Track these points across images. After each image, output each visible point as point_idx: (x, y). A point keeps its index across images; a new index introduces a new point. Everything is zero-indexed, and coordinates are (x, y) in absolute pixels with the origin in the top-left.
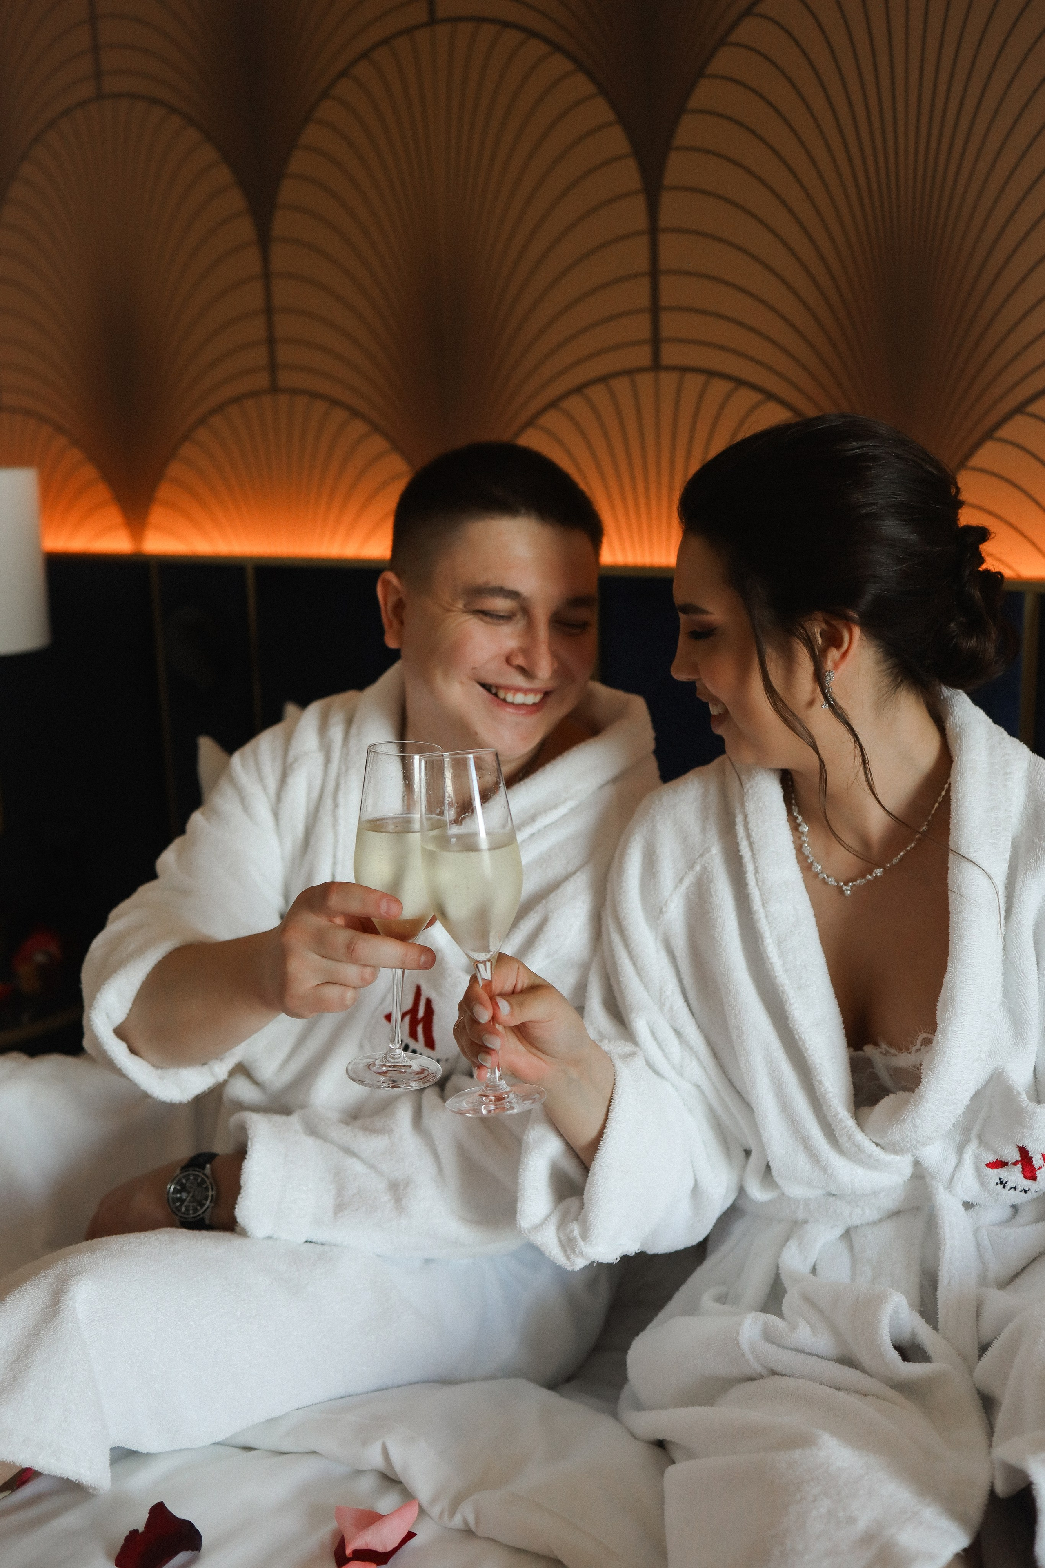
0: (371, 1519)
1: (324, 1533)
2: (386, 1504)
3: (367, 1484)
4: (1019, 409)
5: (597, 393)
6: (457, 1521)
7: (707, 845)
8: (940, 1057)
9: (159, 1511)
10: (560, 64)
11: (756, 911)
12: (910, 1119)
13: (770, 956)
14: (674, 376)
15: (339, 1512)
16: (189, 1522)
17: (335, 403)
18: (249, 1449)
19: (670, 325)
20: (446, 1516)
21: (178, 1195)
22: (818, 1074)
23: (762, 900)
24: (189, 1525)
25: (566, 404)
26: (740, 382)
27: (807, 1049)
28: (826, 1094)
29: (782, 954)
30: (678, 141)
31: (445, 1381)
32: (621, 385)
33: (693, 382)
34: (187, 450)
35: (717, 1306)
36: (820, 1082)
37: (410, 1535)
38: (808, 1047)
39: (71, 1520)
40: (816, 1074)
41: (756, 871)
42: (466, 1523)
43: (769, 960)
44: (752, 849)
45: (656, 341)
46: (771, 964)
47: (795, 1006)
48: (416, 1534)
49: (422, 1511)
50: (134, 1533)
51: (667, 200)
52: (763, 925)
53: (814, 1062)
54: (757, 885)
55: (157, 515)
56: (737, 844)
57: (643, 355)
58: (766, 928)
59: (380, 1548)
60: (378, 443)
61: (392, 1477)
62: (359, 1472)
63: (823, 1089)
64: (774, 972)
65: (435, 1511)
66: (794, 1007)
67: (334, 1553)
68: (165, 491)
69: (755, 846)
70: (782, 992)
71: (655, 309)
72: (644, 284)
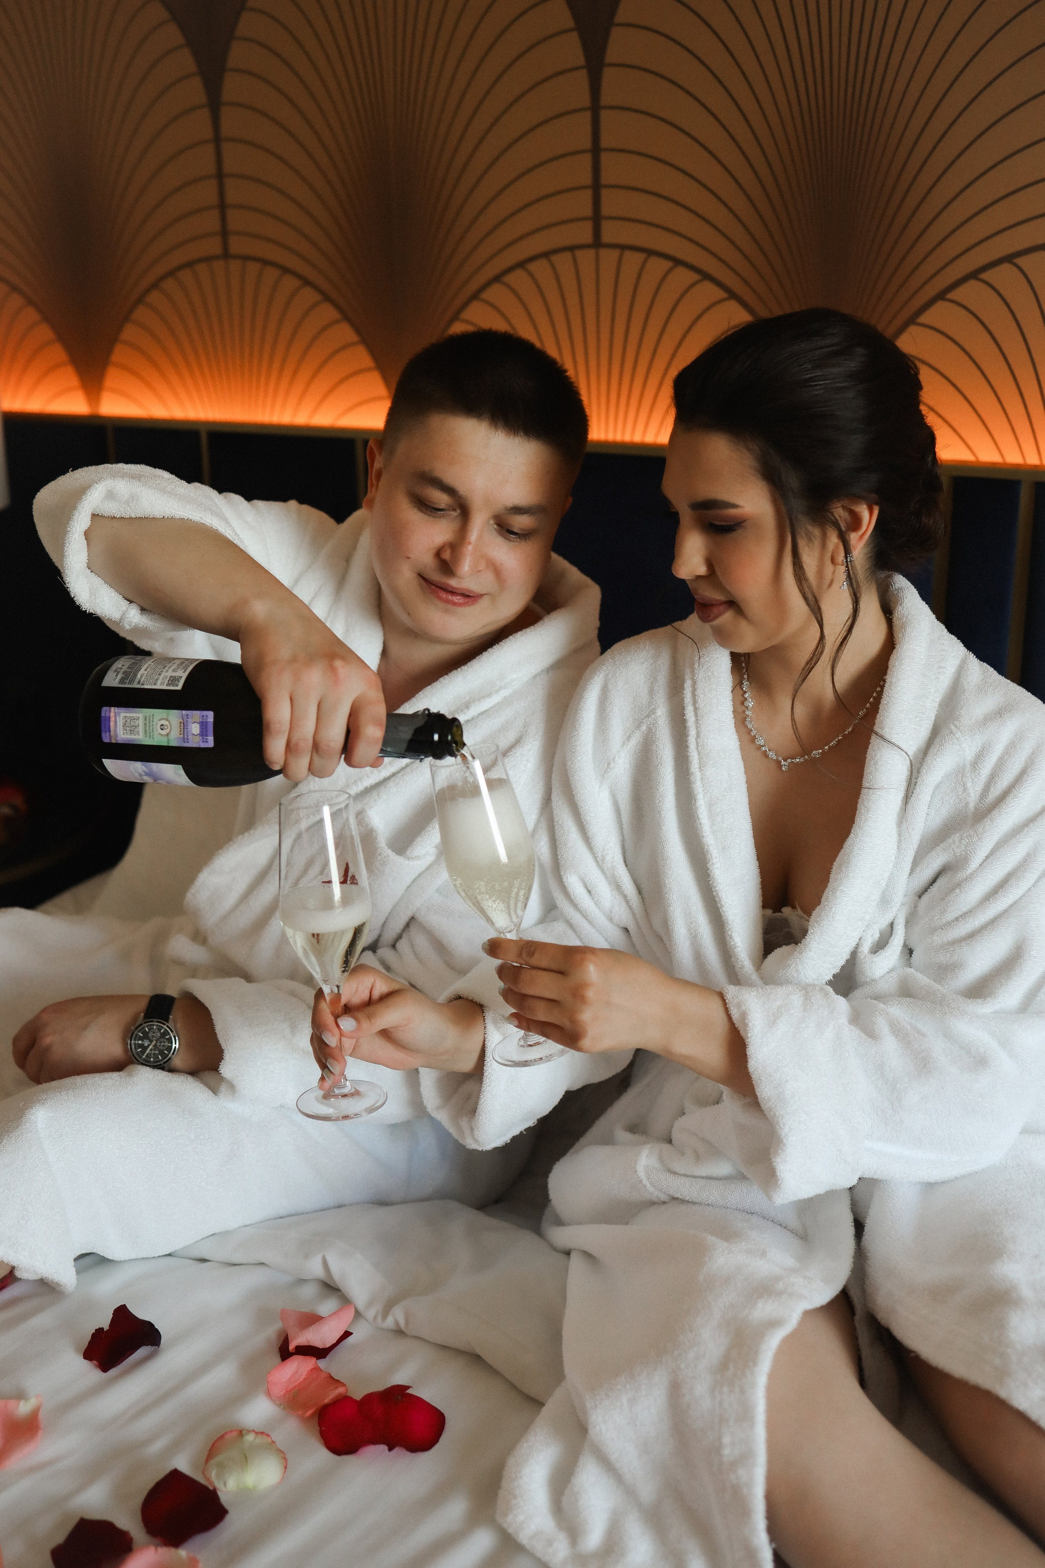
0: (312, 1320)
1: (271, 1331)
2: (326, 1307)
3: (309, 1292)
4: (941, 296)
5: (540, 268)
6: (389, 1322)
7: (653, 707)
8: (827, 912)
9: (122, 1313)
11: (693, 773)
12: (794, 965)
13: (701, 816)
14: (614, 254)
15: (284, 1314)
16: (150, 1323)
17: (285, 270)
18: (204, 1260)
19: (611, 203)
20: (379, 1319)
21: (140, 1042)
22: (729, 929)
23: (700, 763)
24: (150, 1325)
25: (509, 278)
26: (678, 262)
27: (722, 906)
28: (735, 948)
29: (712, 816)
30: (620, 17)
31: (382, 1203)
32: (563, 261)
33: (633, 260)
34: (141, 313)
35: (629, 1136)
36: (731, 937)
37: (347, 1334)
38: (723, 904)
39: (43, 1320)
40: (728, 929)
41: (698, 735)
42: (397, 1323)
43: (699, 820)
44: (696, 715)
45: (597, 218)
46: (700, 824)
47: (717, 865)
48: (352, 1333)
49: (358, 1314)
50: (99, 1331)
51: (609, 76)
52: (698, 787)
53: (727, 918)
54: (697, 749)
55: (112, 378)
56: (683, 708)
57: (584, 233)
58: (700, 790)
59: (319, 1344)
60: (328, 312)
61: (333, 1286)
62: (302, 1281)
63: (732, 943)
64: (702, 833)
65: (370, 1314)
66: (715, 866)
67: (279, 1349)
68: (120, 353)
69: (700, 712)
70: (707, 851)
71: (596, 187)
72: (586, 160)
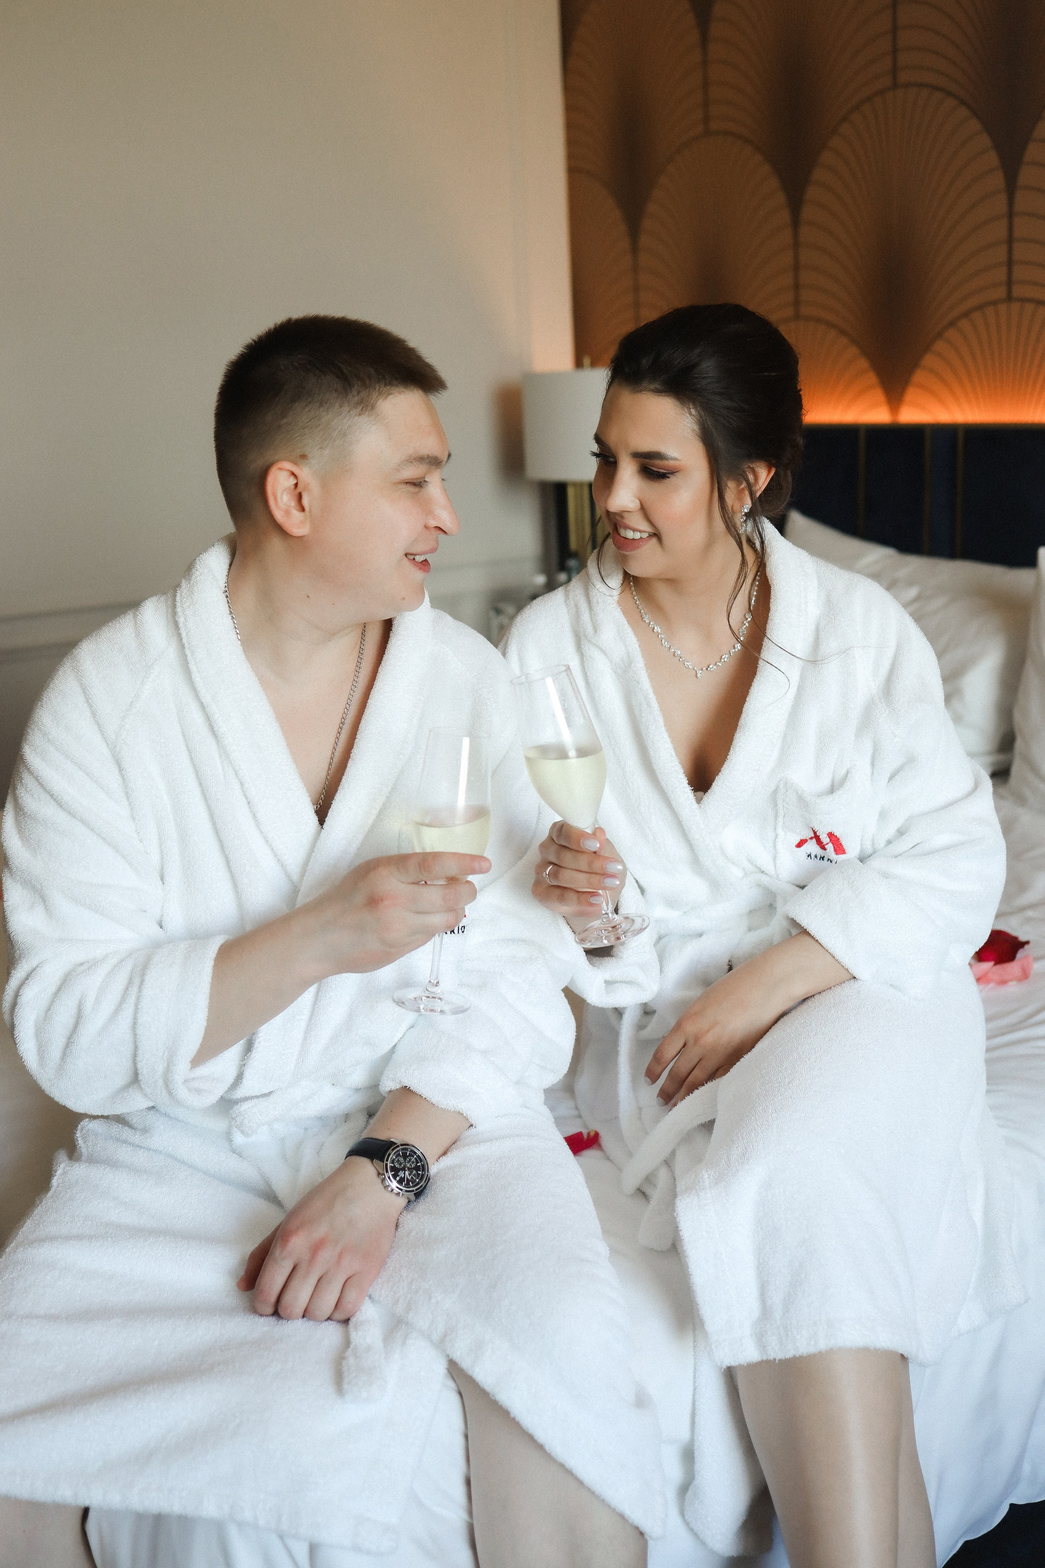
5: (977, 316)
10: (964, 112)
14: (1019, 304)
19: (1019, 272)
32: (990, 311)
33: (1029, 307)
45: (1009, 283)
51: (1019, 195)
57: (1002, 292)
71: (1010, 263)
72: (1004, 248)
